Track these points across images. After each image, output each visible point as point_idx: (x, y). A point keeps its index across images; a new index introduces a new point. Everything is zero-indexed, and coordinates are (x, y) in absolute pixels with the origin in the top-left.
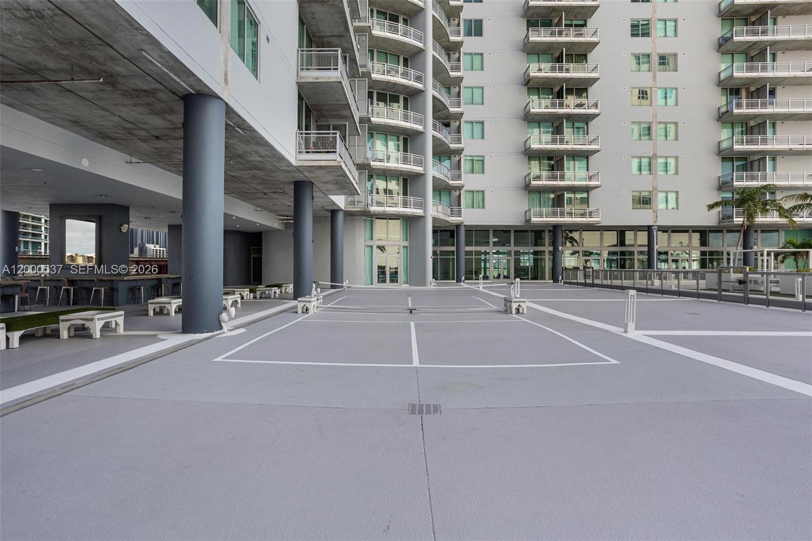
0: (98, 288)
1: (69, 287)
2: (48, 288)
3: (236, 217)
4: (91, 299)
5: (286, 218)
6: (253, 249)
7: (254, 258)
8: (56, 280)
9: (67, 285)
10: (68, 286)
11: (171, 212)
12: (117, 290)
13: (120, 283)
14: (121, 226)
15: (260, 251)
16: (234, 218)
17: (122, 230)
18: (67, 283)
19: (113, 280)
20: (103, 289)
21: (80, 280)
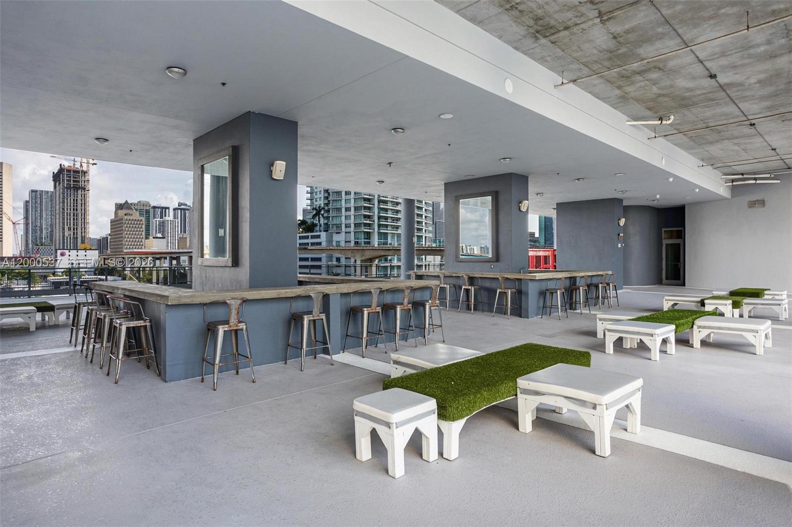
0: (503, 291)
1: (470, 287)
2: (448, 287)
3: (676, 177)
4: (495, 306)
5: (741, 176)
6: (665, 231)
7: (666, 245)
8: (455, 276)
9: (467, 283)
10: (469, 285)
11: (578, 179)
12: (527, 294)
13: (530, 284)
14: (520, 203)
15: (681, 235)
16: (671, 180)
17: (522, 209)
18: (468, 281)
19: (520, 280)
20: (509, 292)
21: (481, 278)
